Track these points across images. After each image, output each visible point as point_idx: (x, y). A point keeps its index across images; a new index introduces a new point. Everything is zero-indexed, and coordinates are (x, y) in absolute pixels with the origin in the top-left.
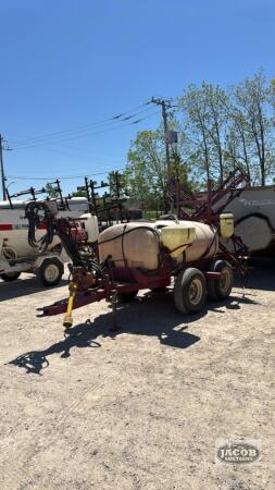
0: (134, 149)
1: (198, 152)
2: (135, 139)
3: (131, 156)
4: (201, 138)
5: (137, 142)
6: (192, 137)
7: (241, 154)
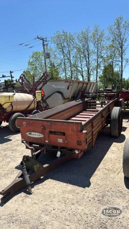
0: (31, 60)
1: (61, 63)
2: (32, 55)
3: (30, 63)
4: (62, 57)
5: (33, 57)
6: (58, 56)
7: (80, 65)
